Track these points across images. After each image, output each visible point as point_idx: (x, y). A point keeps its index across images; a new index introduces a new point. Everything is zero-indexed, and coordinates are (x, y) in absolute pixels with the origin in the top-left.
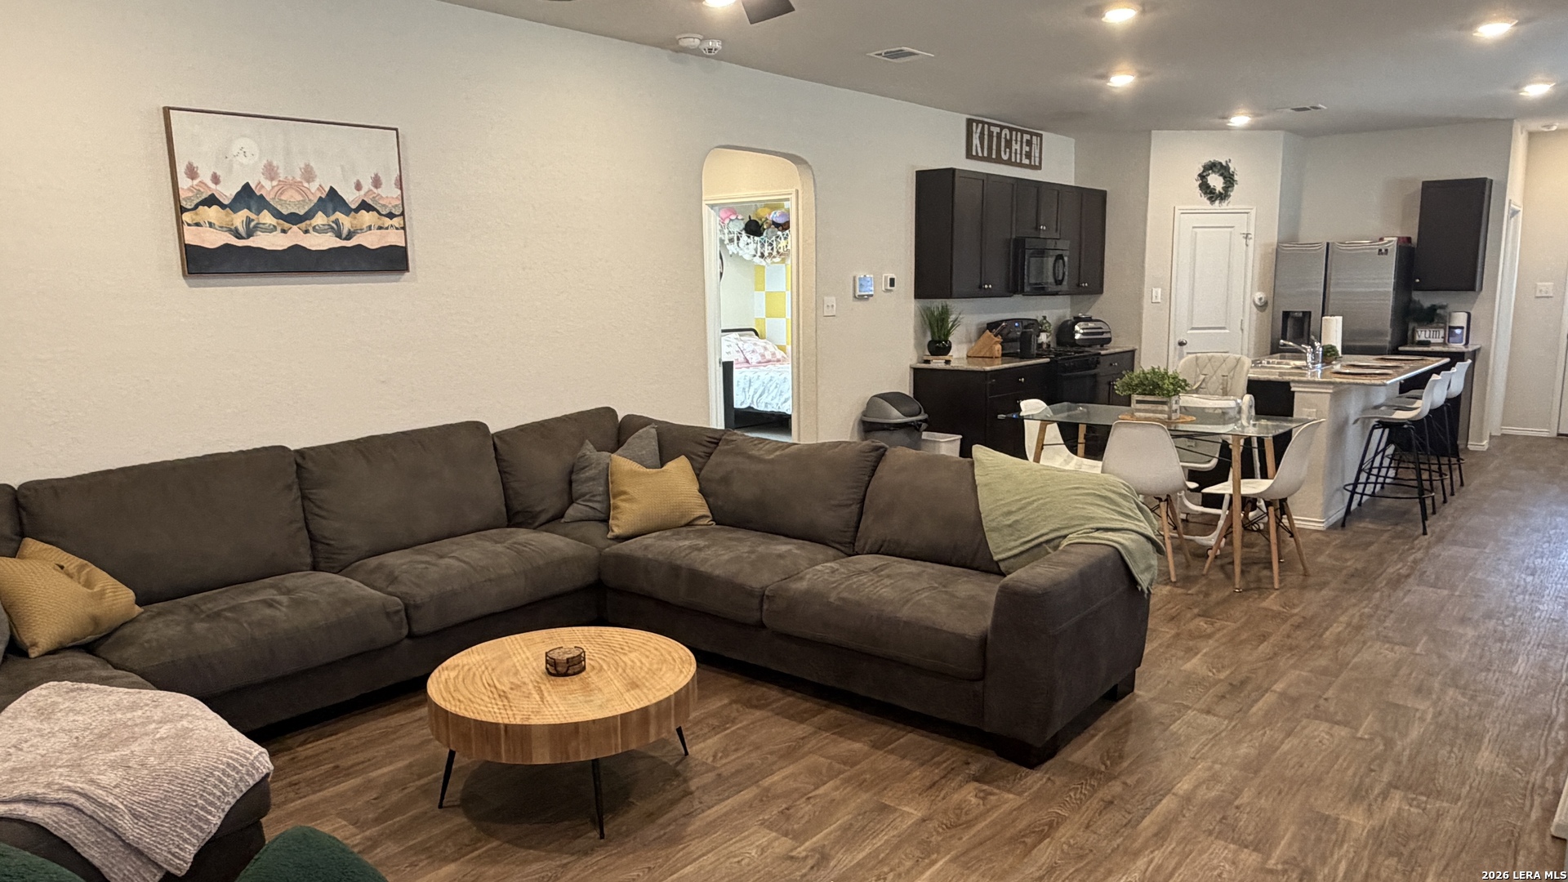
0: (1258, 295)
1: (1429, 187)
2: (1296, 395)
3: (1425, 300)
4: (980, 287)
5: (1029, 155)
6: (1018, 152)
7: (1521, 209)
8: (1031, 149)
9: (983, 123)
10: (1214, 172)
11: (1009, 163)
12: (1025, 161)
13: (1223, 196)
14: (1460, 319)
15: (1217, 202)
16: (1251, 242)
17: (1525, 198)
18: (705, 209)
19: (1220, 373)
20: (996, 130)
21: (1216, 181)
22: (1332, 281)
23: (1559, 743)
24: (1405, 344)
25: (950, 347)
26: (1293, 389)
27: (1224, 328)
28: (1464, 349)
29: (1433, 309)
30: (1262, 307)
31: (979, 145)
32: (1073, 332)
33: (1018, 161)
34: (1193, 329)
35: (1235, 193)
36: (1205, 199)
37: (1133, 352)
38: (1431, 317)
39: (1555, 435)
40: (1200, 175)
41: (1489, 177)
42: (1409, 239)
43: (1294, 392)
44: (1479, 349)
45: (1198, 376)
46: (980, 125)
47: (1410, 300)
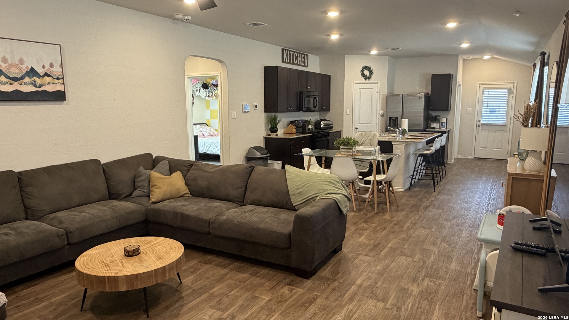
0: (381, 112)
1: (434, 76)
2: (394, 145)
3: (434, 114)
4: (288, 108)
5: (304, 62)
6: (300, 61)
7: (462, 84)
8: (304, 60)
9: (288, 50)
10: (366, 69)
11: (297, 64)
12: (303, 64)
13: (369, 78)
14: (444, 120)
15: (367, 80)
16: (378, 94)
17: (463, 81)
18: (186, 79)
19: (369, 139)
20: (292, 53)
21: (367, 73)
22: (405, 107)
23: (475, 258)
24: (427, 128)
25: (277, 130)
26: (392, 144)
27: (370, 123)
28: (446, 130)
29: (436, 116)
30: (383, 116)
31: (286, 58)
32: (320, 124)
33: (300, 64)
34: (360, 123)
35: (373, 77)
36: (363, 79)
37: (341, 131)
38: (436, 119)
39: (473, 158)
40: (361, 71)
41: (452, 73)
42: (428, 93)
43: (393, 145)
44: (450, 130)
45: (361, 140)
46: (287, 51)
47: (429, 114)
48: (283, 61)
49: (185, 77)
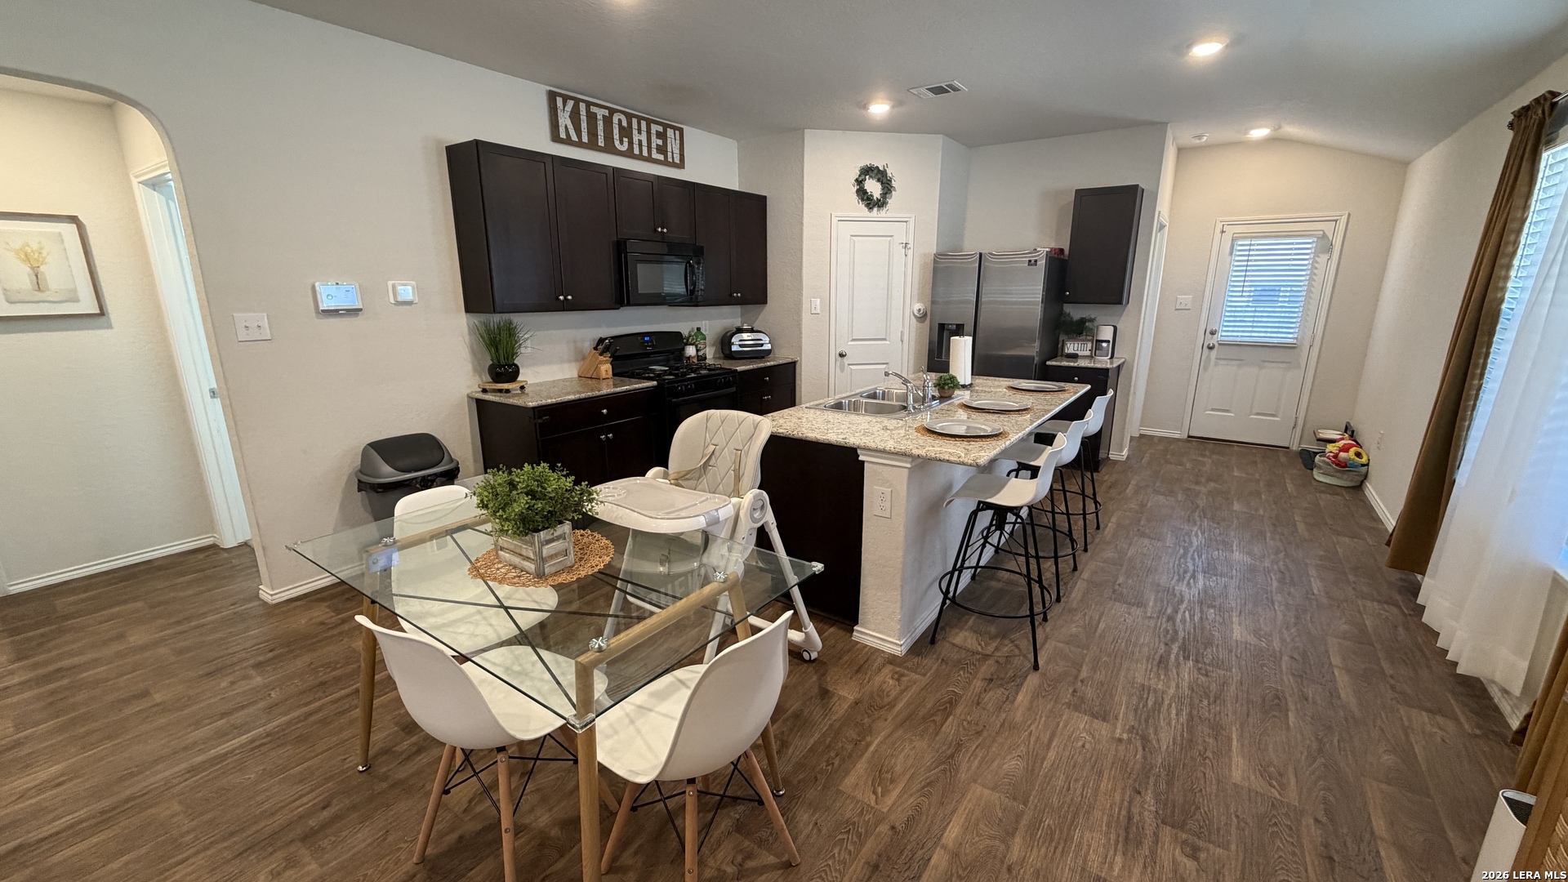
0: (918, 306)
1: (1082, 195)
2: (866, 464)
3: (1075, 312)
5: (662, 150)
6: (645, 143)
7: (1168, 224)
8: (665, 143)
9: (577, 101)
10: (871, 177)
11: (629, 154)
12: (655, 155)
13: (880, 204)
14: (1106, 333)
15: (875, 209)
16: (910, 252)
17: (1171, 216)
19: (732, 445)
20: (601, 113)
21: (873, 187)
22: (984, 289)
24: (1053, 356)
25: (516, 373)
26: (861, 458)
27: (885, 339)
28: (1109, 366)
29: (1083, 321)
30: (922, 318)
31: (570, 127)
32: (730, 344)
33: (645, 153)
34: (853, 340)
35: (892, 201)
36: (862, 206)
37: (794, 363)
38: (1080, 329)
39: (1186, 437)
40: (857, 180)
41: (1142, 185)
42: (1062, 251)
43: (863, 462)
44: (1123, 363)
47: (1061, 313)
48: (556, 138)
49: (135, 181)
